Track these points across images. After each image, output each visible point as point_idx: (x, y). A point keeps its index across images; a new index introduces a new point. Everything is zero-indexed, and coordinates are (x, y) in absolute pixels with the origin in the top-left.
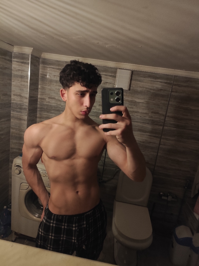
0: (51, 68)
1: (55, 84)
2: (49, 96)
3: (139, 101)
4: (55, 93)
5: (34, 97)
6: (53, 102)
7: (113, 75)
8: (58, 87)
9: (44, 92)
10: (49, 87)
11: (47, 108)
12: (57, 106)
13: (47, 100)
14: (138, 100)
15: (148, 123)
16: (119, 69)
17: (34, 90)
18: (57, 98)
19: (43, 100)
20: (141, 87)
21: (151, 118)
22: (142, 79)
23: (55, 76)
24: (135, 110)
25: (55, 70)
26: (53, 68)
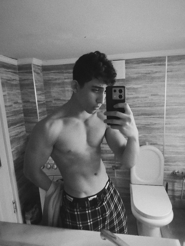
0: (52, 73)
1: (58, 86)
2: (54, 98)
3: (137, 87)
6: (59, 103)
8: (61, 89)
9: (50, 96)
10: (53, 90)
13: (53, 102)
16: (113, 61)
17: (40, 95)
18: (61, 99)
19: (50, 103)
21: (151, 100)
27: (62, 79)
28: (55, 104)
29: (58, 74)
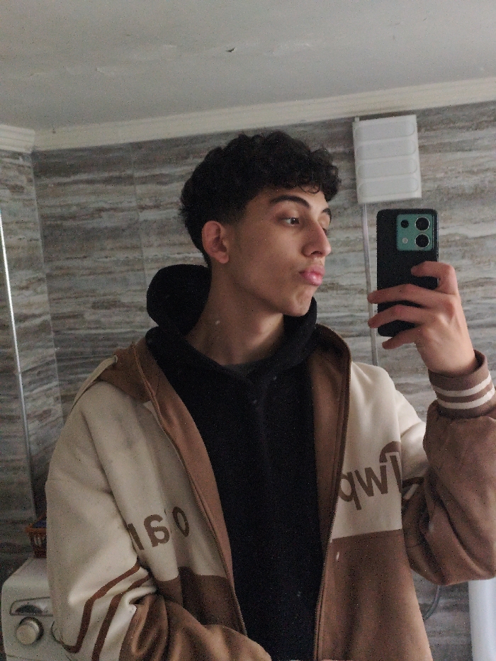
0: (82, 182)
1: (109, 244)
2: (93, 299)
3: (478, 234)
4: (114, 280)
5: (34, 316)
6: (115, 319)
7: (340, 149)
8: (121, 256)
9: (70, 289)
10: (87, 263)
11: (94, 353)
12: (134, 332)
13: (89, 316)
14: (472, 232)
16: (363, 118)
17: (27, 288)
18: (125, 300)
19: (72, 321)
20: (472, 172)
22: (467, 135)
23: (103, 214)
24: (472, 274)
25: (100, 187)
26: (89, 182)
27: (129, 209)
28: (97, 328)
29: (110, 187)
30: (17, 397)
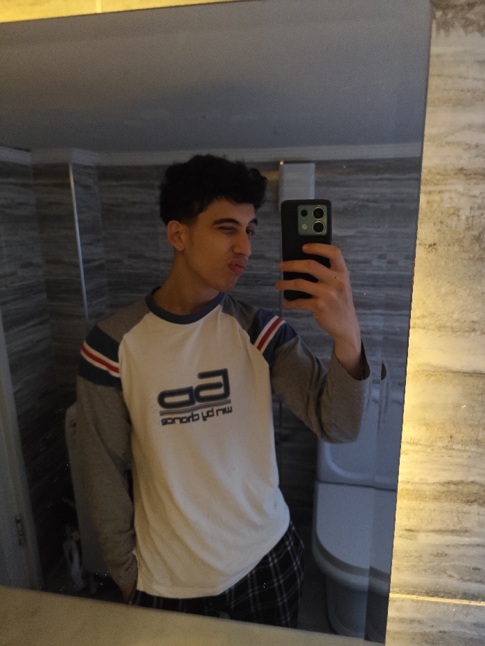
0: (124, 185)
1: (138, 222)
4: (141, 243)
5: (94, 260)
6: (140, 265)
8: (145, 230)
9: (116, 246)
11: (128, 282)
14: (340, 232)
15: (374, 286)
18: (147, 255)
19: (116, 264)
21: (379, 270)
23: (136, 205)
25: (134, 189)
26: (129, 186)
28: (130, 269)
29: (140, 190)
30: (82, 305)
